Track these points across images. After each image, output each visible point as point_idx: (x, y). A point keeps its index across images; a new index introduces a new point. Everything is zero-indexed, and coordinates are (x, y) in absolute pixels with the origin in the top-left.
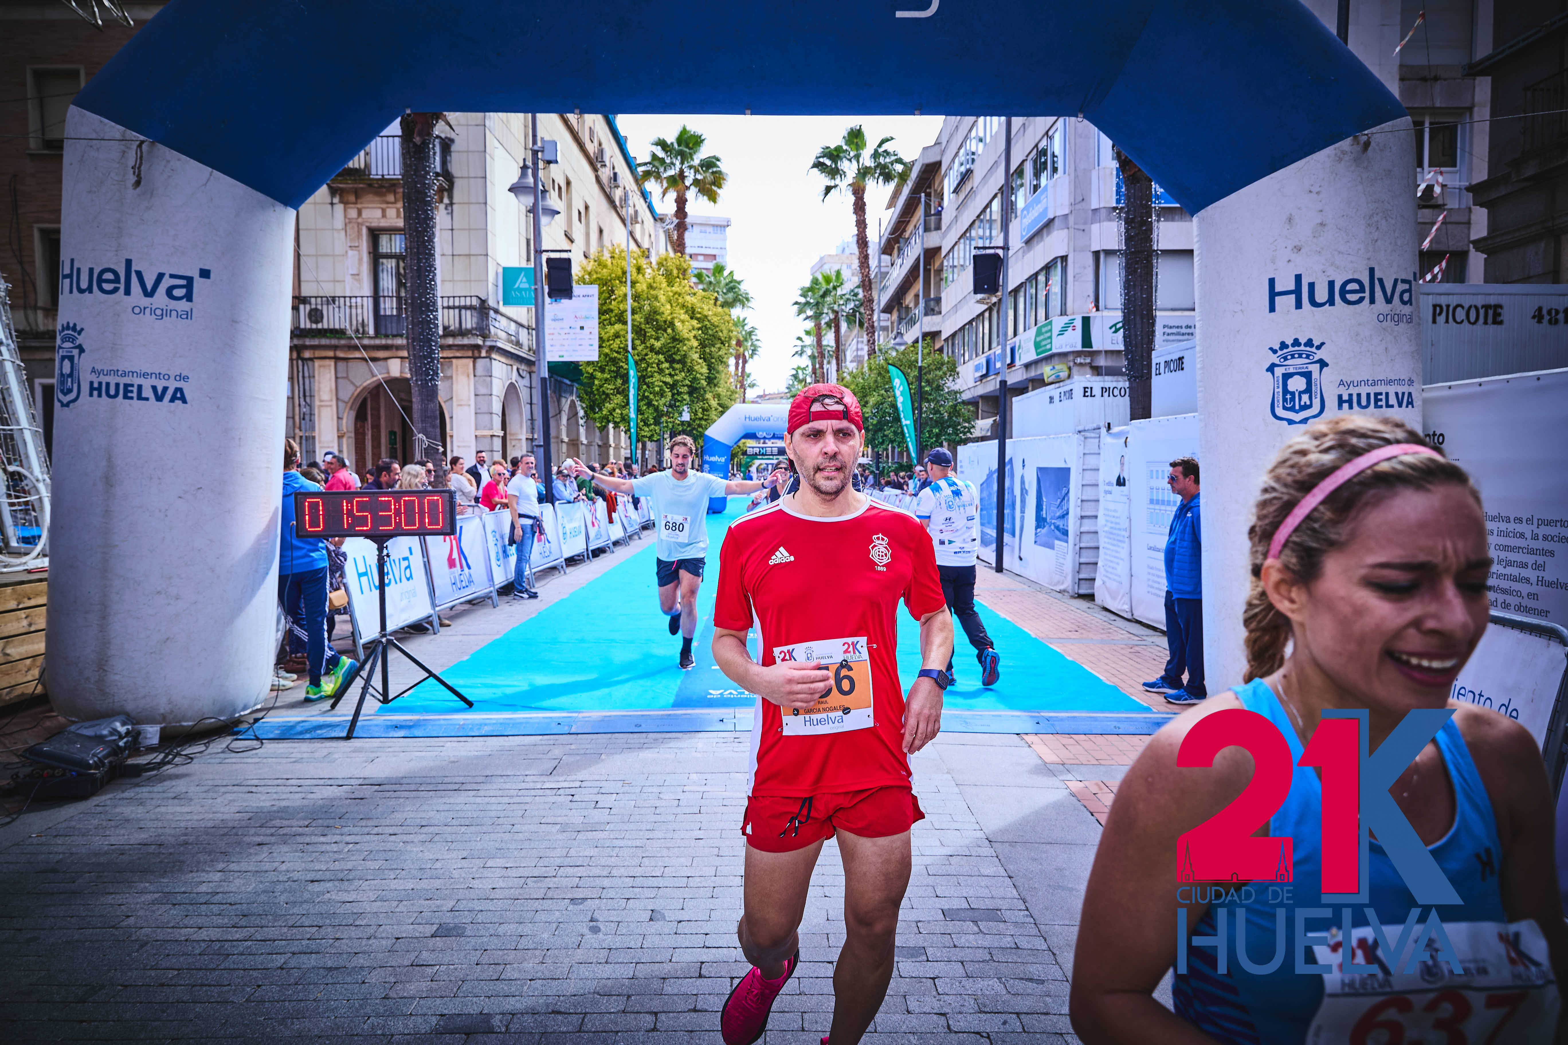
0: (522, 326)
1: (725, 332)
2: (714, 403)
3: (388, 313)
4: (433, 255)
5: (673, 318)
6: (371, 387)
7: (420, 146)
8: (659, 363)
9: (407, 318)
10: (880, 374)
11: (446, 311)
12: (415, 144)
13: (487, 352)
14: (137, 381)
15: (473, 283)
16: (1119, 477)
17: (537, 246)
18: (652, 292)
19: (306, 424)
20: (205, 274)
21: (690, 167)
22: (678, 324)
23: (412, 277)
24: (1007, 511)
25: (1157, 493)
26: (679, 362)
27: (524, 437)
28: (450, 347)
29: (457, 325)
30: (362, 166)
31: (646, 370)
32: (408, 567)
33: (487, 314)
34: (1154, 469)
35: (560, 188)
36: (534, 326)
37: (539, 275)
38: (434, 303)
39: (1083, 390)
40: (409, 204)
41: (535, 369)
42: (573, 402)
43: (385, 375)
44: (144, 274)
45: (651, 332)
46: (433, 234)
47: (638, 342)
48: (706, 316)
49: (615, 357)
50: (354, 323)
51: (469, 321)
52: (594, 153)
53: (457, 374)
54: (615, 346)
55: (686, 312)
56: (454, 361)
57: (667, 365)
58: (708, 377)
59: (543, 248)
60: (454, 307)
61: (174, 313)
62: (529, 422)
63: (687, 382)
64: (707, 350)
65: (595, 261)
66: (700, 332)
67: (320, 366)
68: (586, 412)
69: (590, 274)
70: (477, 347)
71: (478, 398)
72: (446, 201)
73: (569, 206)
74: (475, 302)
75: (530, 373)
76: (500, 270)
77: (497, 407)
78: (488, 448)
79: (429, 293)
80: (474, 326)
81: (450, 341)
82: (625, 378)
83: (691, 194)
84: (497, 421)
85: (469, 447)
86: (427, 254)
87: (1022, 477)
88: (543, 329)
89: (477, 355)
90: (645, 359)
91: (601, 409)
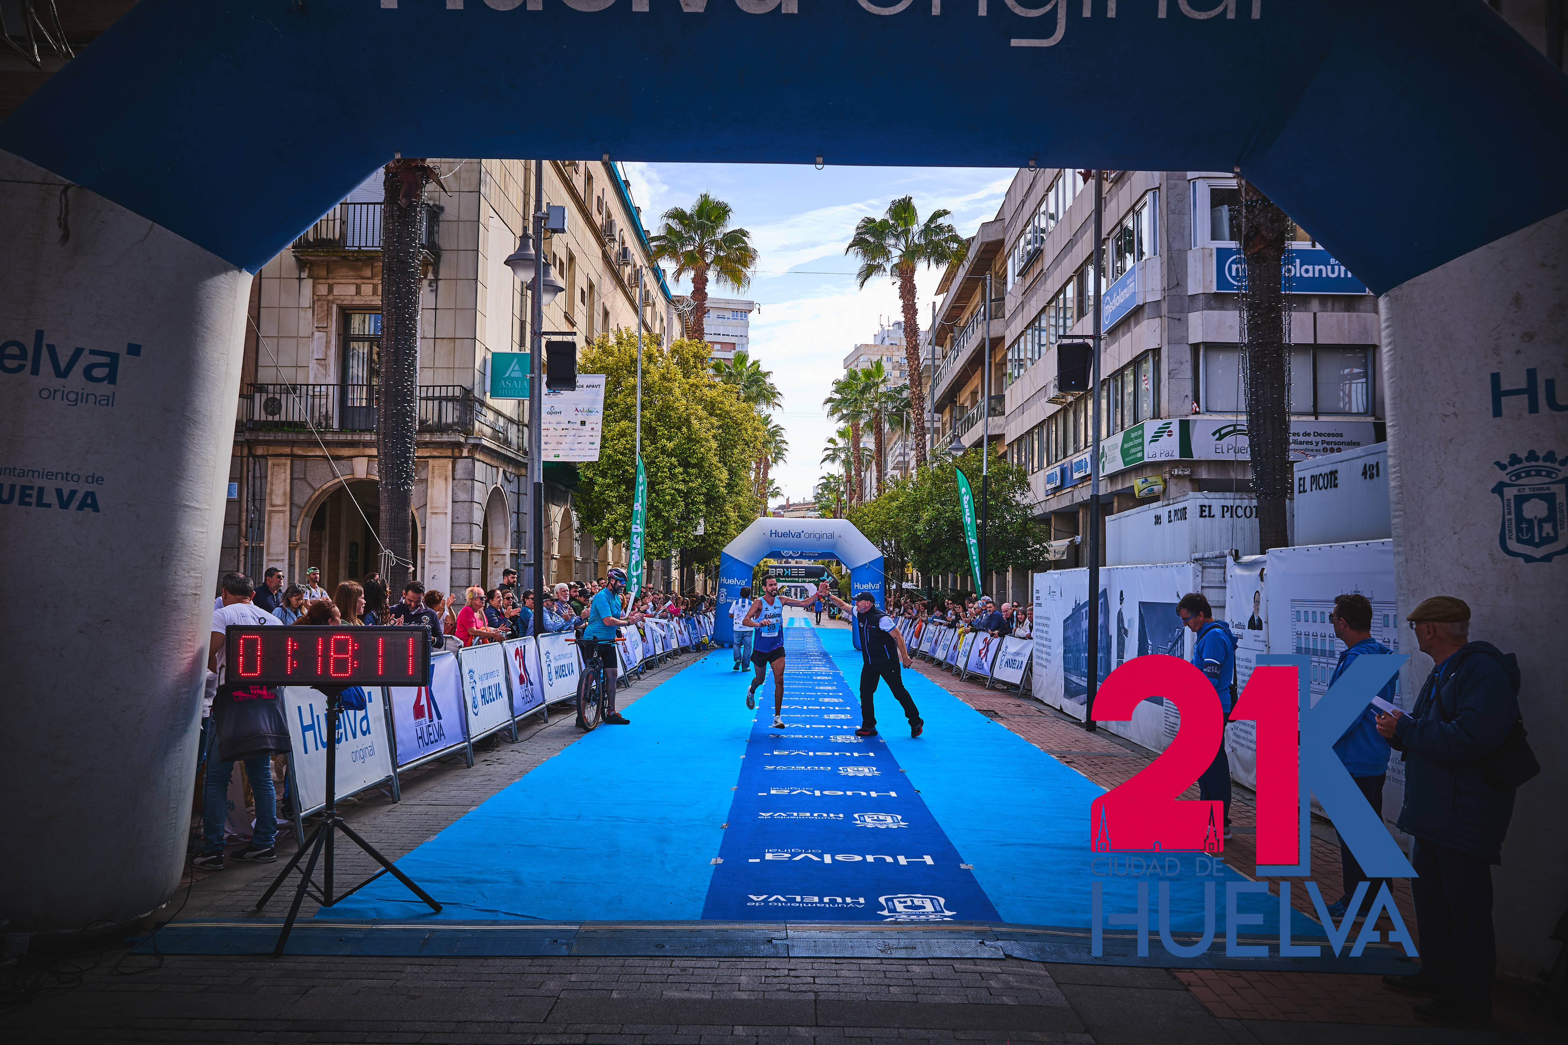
0: (511, 420)
1: (749, 432)
2: (733, 515)
3: (357, 404)
4: (415, 335)
5: (689, 415)
6: (332, 490)
7: (405, 209)
8: (672, 467)
9: (379, 409)
10: (934, 484)
11: (423, 402)
12: (400, 207)
13: (469, 451)
14: (38, 482)
15: (456, 371)
16: (1253, 617)
17: (536, 326)
18: (666, 384)
19: (253, 532)
20: (134, 350)
21: (712, 243)
22: (695, 423)
23: (387, 361)
24: (1100, 655)
25: (1307, 639)
26: (694, 466)
27: (508, 552)
28: (426, 445)
29: (436, 419)
30: (337, 236)
31: (656, 475)
32: (365, 717)
33: (472, 407)
34: (1302, 610)
35: (561, 263)
36: (526, 421)
37: (536, 361)
38: (412, 392)
39: (1198, 509)
40: (389, 276)
41: (523, 471)
42: (566, 510)
43: (350, 477)
44: (57, 349)
45: (662, 430)
46: (416, 311)
47: (646, 442)
48: (727, 412)
49: (620, 460)
50: (317, 414)
51: (450, 415)
52: (602, 226)
53: (433, 477)
54: (620, 447)
55: (704, 408)
56: (430, 461)
57: (681, 470)
58: (728, 485)
59: (543, 330)
60: (433, 399)
61: (92, 398)
62: (515, 534)
63: (704, 490)
64: (728, 452)
65: (599, 347)
66: (720, 431)
67: (274, 465)
68: (582, 524)
69: (593, 362)
70: (459, 445)
71: (457, 505)
72: (430, 276)
73: (572, 284)
74: (458, 392)
75: (518, 476)
76: (489, 356)
77: (478, 516)
78: (465, 565)
79: (407, 381)
80: (456, 420)
81: (427, 437)
82: (631, 484)
83: (711, 275)
84: (477, 532)
85: (444, 563)
86: (406, 334)
87: (1120, 614)
88: (540, 425)
89: (457, 454)
90: (654, 462)
91: (600, 521)
